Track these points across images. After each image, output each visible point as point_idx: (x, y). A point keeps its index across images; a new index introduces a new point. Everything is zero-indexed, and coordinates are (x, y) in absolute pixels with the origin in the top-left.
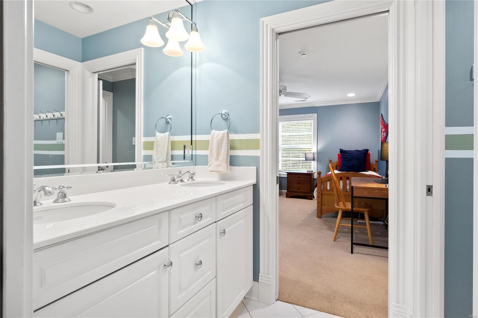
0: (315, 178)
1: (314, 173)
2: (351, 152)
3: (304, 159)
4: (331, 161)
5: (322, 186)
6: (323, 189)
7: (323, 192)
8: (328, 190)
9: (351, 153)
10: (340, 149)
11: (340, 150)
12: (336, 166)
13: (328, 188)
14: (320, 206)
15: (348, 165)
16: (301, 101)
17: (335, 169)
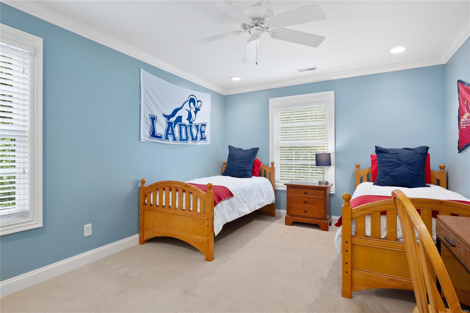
0: (331, 193)
1: (330, 186)
2: (397, 152)
3: (314, 162)
4: (359, 166)
5: (354, 226)
6: (356, 233)
7: (356, 241)
8: (367, 236)
9: (396, 154)
10: (376, 147)
11: (375, 149)
12: (367, 174)
13: (368, 232)
14: (349, 272)
15: (392, 174)
16: (309, 70)
17: (366, 180)
